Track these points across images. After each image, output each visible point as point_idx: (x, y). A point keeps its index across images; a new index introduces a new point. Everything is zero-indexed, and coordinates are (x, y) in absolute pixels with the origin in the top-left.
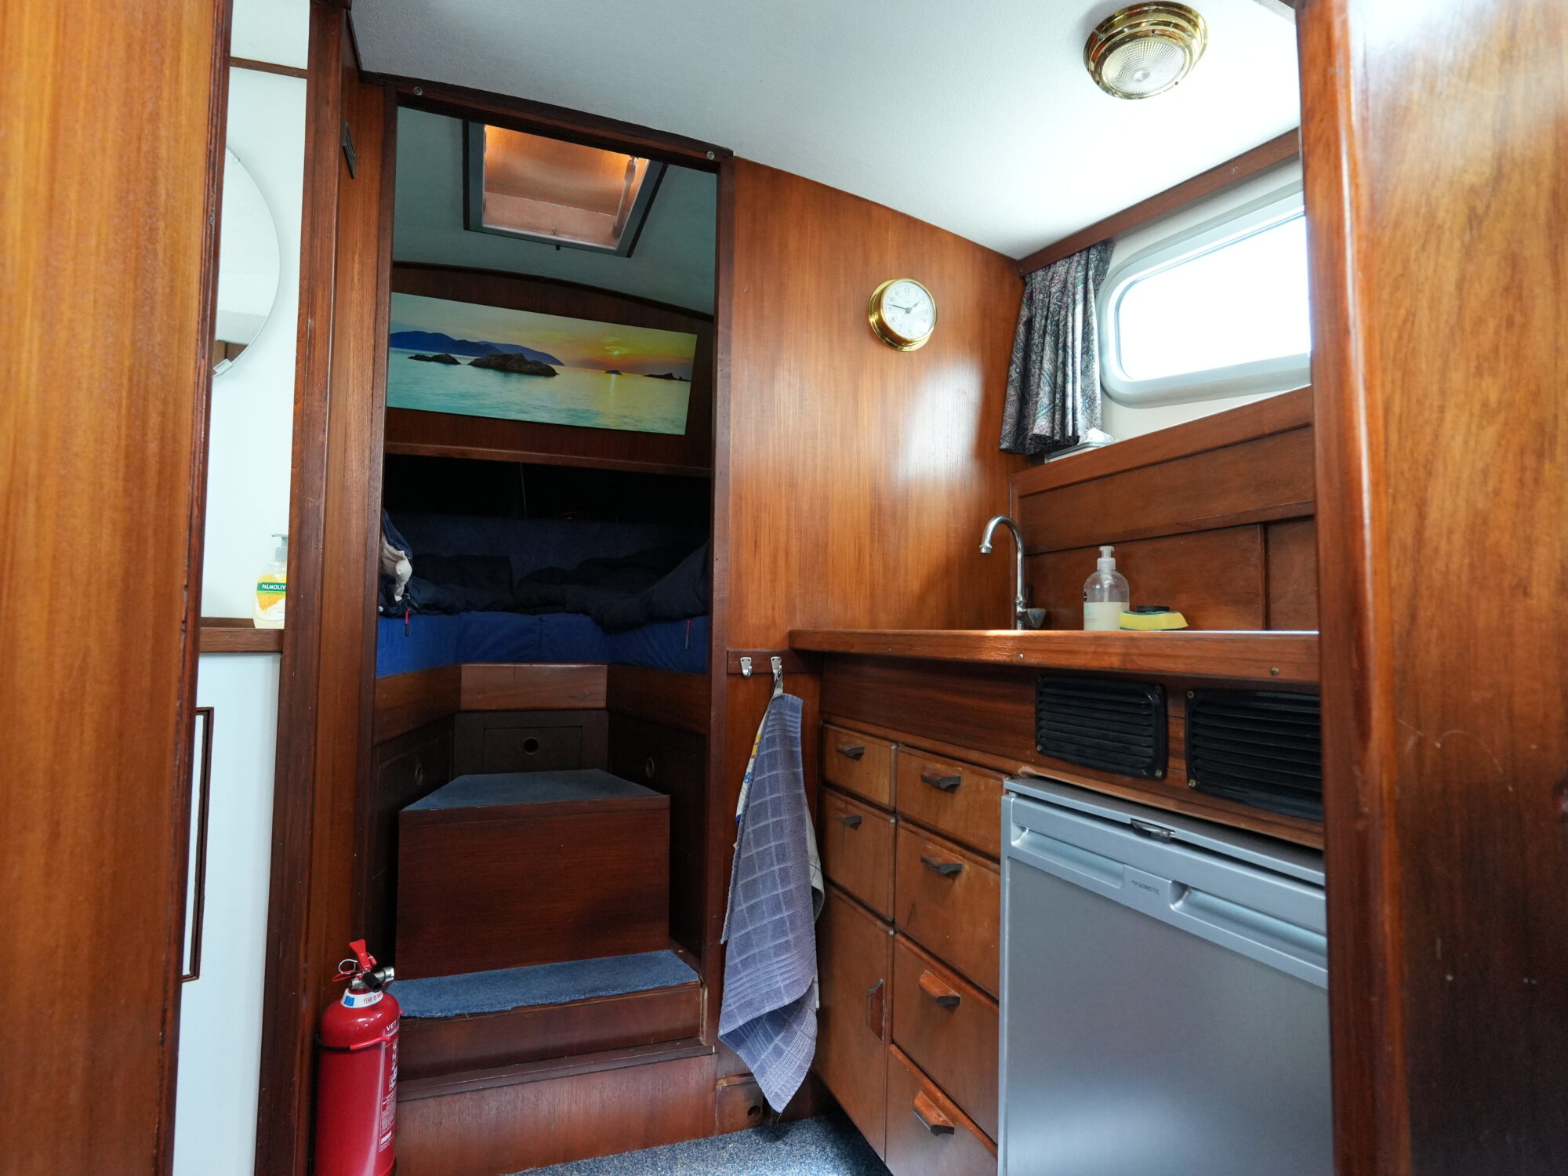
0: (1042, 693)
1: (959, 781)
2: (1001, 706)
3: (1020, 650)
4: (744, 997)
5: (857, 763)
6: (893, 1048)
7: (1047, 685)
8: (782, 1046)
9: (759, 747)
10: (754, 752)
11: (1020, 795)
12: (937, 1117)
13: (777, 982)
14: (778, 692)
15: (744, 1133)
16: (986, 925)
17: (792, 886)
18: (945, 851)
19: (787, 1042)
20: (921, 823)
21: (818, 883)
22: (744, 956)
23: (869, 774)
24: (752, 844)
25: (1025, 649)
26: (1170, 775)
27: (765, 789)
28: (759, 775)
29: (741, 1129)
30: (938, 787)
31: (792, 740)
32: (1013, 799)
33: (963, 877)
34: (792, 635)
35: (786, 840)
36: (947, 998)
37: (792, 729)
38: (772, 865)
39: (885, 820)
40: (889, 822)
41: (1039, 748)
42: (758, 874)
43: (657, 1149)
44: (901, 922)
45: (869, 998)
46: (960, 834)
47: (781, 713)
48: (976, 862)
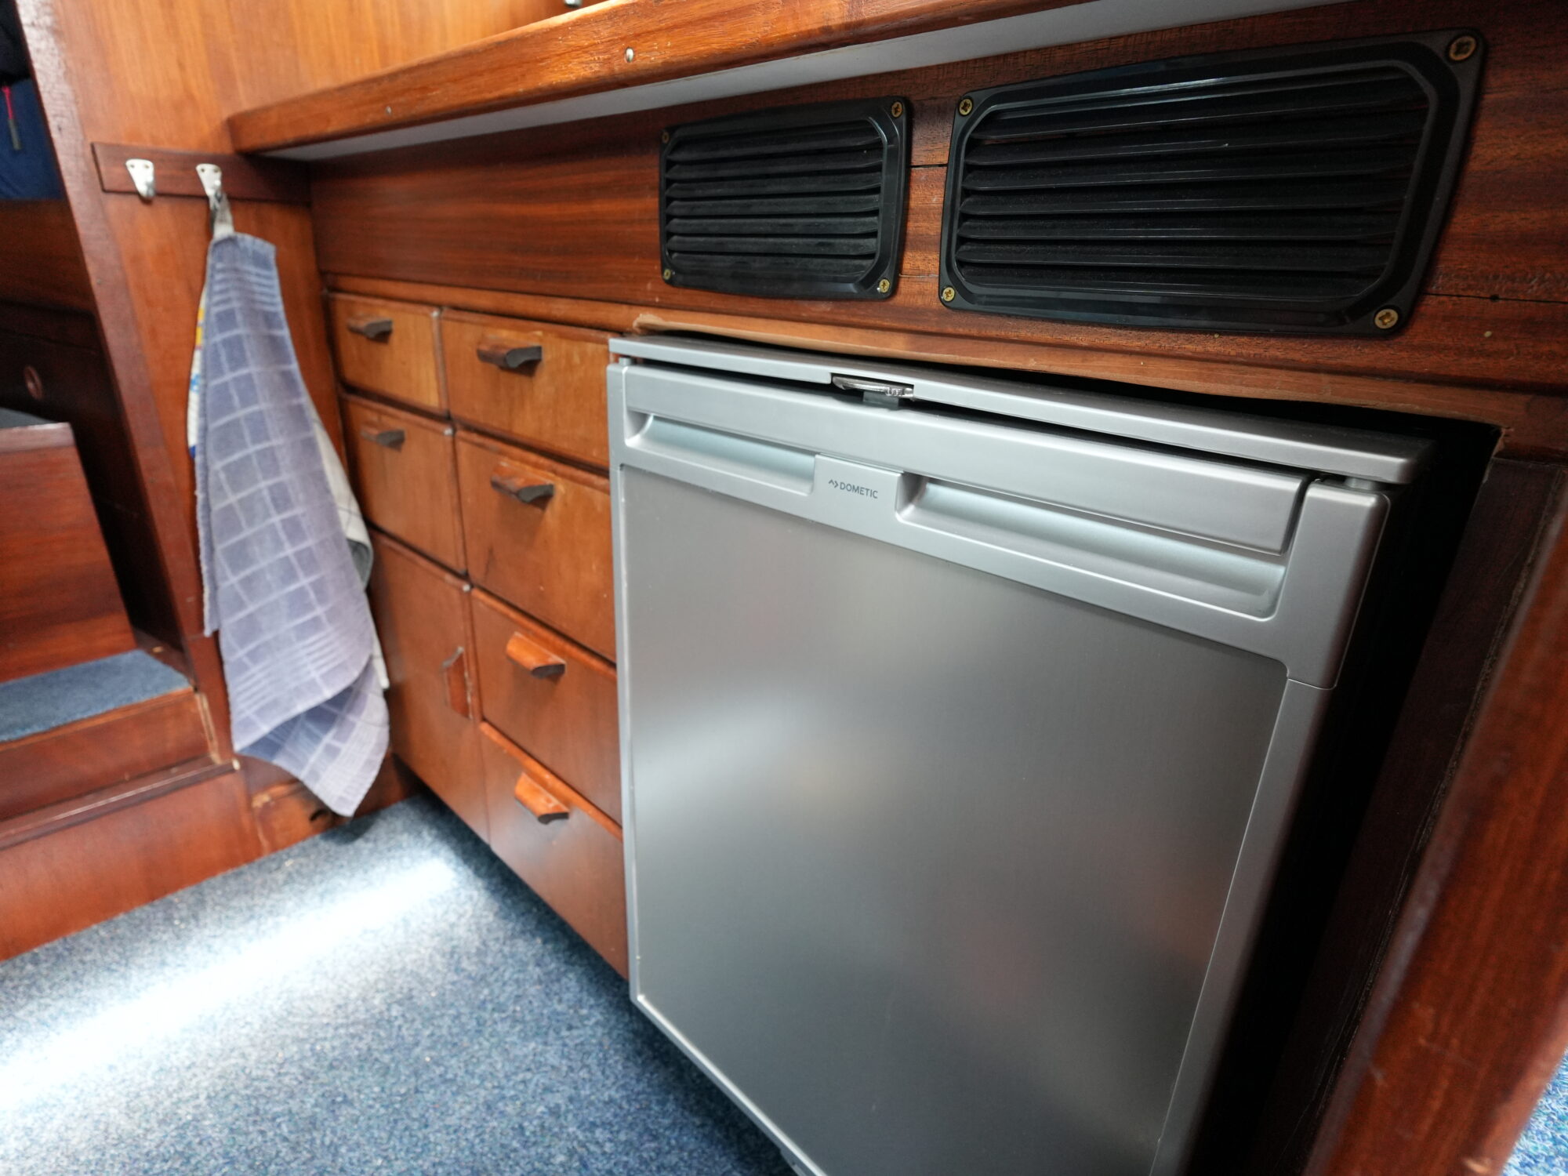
0: (670, 164)
1: (540, 355)
2: (601, 206)
3: (628, 40)
4: (263, 698)
5: (383, 348)
6: (485, 727)
7: (679, 146)
8: (337, 744)
9: (206, 331)
10: (200, 340)
11: (635, 361)
12: (546, 803)
13: (309, 673)
14: (223, 230)
15: (307, 843)
16: (594, 567)
17: (310, 542)
18: (528, 468)
19: (343, 739)
20: (488, 430)
21: (357, 532)
22: (251, 646)
23: (404, 363)
24: (227, 488)
25: (637, 36)
26: (904, 286)
27: (230, 397)
28: (215, 377)
29: (304, 838)
30: (505, 368)
31: (269, 319)
32: (625, 369)
33: (556, 505)
34: (233, 126)
35: (285, 477)
36: (547, 668)
37: (264, 299)
38: (268, 515)
39: (435, 431)
40: (442, 434)
41: (667, 274)
42: (247, 533)
43: (173, 898)
44: (476, 574)
45: (445, 674)
46: (547, 439)
47: (236, 270)
48: (572, 479)
